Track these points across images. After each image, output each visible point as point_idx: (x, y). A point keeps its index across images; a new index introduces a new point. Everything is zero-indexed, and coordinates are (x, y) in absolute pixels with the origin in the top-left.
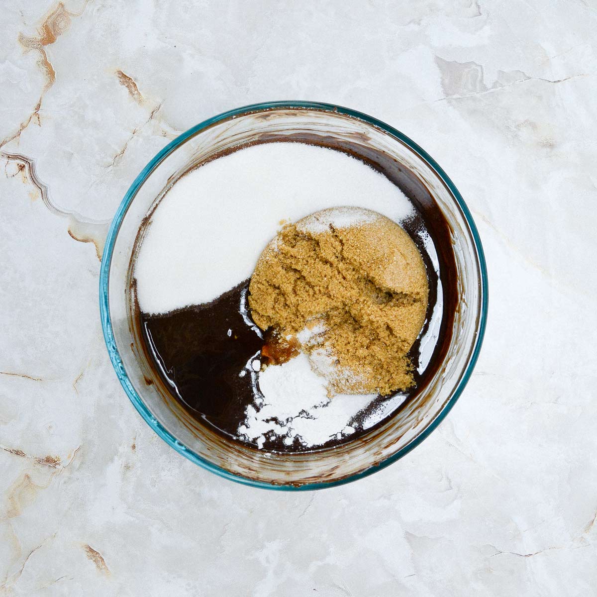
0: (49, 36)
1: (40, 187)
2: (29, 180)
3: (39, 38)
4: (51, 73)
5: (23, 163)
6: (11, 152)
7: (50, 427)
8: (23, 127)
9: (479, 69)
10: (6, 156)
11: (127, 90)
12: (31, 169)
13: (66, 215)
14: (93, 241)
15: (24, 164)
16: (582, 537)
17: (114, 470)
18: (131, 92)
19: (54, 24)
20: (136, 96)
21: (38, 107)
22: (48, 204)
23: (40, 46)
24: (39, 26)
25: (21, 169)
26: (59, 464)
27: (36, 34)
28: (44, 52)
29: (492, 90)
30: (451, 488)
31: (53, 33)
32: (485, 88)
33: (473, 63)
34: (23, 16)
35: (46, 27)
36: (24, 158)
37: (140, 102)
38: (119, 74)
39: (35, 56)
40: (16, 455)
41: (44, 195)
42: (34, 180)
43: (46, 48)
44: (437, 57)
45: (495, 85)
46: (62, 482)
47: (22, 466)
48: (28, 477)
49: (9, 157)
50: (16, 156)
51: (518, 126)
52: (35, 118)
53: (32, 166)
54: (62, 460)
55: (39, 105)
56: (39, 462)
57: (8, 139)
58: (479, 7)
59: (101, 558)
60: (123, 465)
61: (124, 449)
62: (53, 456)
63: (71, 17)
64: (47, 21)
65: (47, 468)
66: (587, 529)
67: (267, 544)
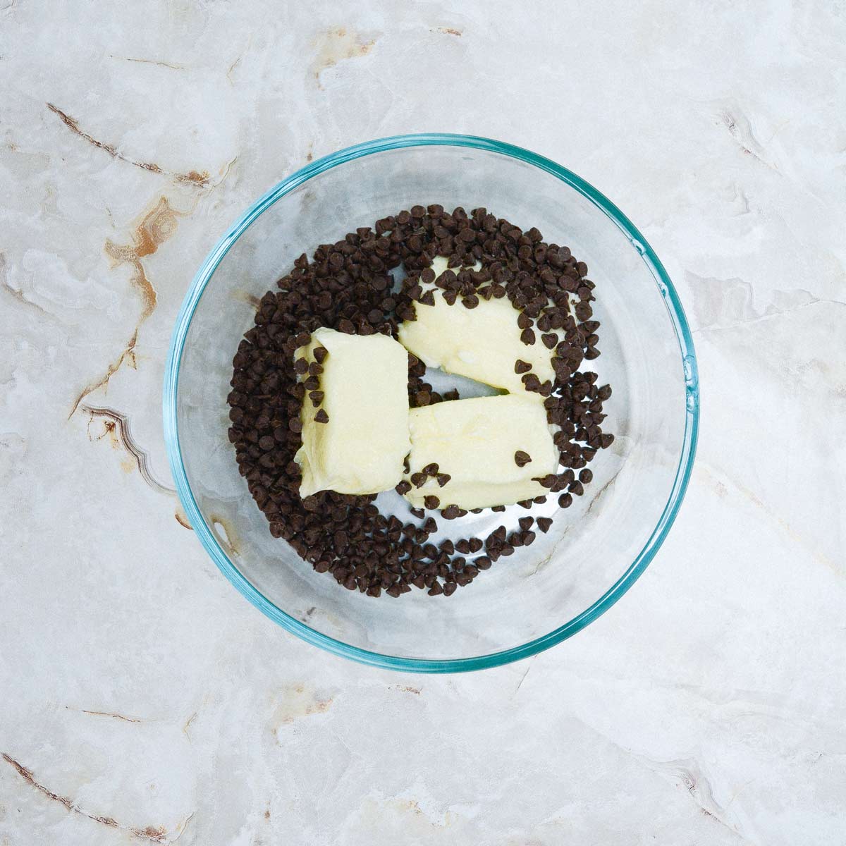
0: (148, 245)
1: (136, 453)
2: (122, 446)
3: (133, 246)
4: (151, 296)
5: (112, 420)
6: (97, 405)
7: (152, 786)
8: (112, 370)
9: (746, 287)
10: (88, 411)
12: (124, 428)
13: (171, 493)
15: (114, 422)
19: (154, 227)
21: (133, 343)
22: (148, 477)
23: (134, 257)
24: (134, 229)
25: (110, 429)
26: (164, 838)
27: (129, 239)
28: (139, 266)
29: (765, 318)
31: (152, 239)
32: (754, 315)
33: (738, 279)
34: (110, 215)
35: (143, 232)
36: (113, 413)
39: (127, 271)
40: (105, 826)
41: (142, 464)
42: (128, 444)
43: (143, 260)
44: (688, 273)
45: (769, 310)
47: (115, 839)
49: (92, 412)
50: (102, 410)
51: (801, 368)
52: (128, 359)
53: (125, 426)
54: (168, 832)
55: (134, 340)
56: (137, 834)
57: (91, 387)
58: (746, 201)
60: (253, 840)
61: (254, 818)
62: (156, 827)
63: (177, 218)
64: (144, 223)
65: (147, 842)
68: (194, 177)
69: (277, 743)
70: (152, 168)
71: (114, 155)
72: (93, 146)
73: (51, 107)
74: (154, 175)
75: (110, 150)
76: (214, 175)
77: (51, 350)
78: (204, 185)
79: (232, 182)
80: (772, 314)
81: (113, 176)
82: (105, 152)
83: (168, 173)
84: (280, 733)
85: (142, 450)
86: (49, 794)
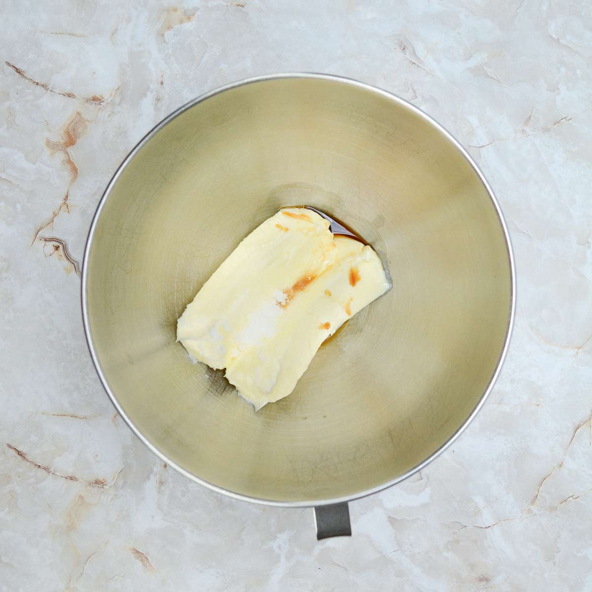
0: (71, 140)
1: (73, 262)
2: (64, 258)
3: (62, 141)
4: (75, 170)
5: (57, 244)
6: (47, 236)
7: (97, 456)
8: (55, 215)
10: (43, 239)
12: (65, 248)
15: (59, 245)
16: (529, 509)
17: (151, 486)
19: (74, 130)
21: (66, 198)
23: (63, 148)
24: (62, 132)
25: (57, 249)
26: (106, 485)
27: (58, 137)
28: (67, 153)
30: (422, 479)
31: (73, 137)
34: (48, 124)
35: (68, 133)
36: (58, 240)
39: (60, 156)
40: (71, 481)
41: (77, 268)
42: (68, 257)
43: (69, 149)
46: (109, 499)
47: (76, 488)
48: (81, 497)
49: (45, 240)
50: (51, 239)
52: (64, 207)
53: (65, 246)
54: (108, 481)
55: (67, 196)
56: (90, 484)
57: (44, 225)
58: (415, 91)
59: (146, 557)
60: (158, 481)
61: (158, 468)
62: (101, 479)
63: (87, 123)
64: (68, 128)
65: (96, 488)
66: (533, 502)
67: (278, 535)
68: (95, 99)
70: (69, 95)
71: (47, 89)
72: (35, 85)
73: (8, 64)
74: (71, 99)
75: (45, 86)
76: (107, 97)
77: (18, 206)
78: (102, 103)
79: (117, 100)
81: (47, 101)
82: (42, 88)
83: (80, 98)
85: (75, 260)
86: (36, 465)
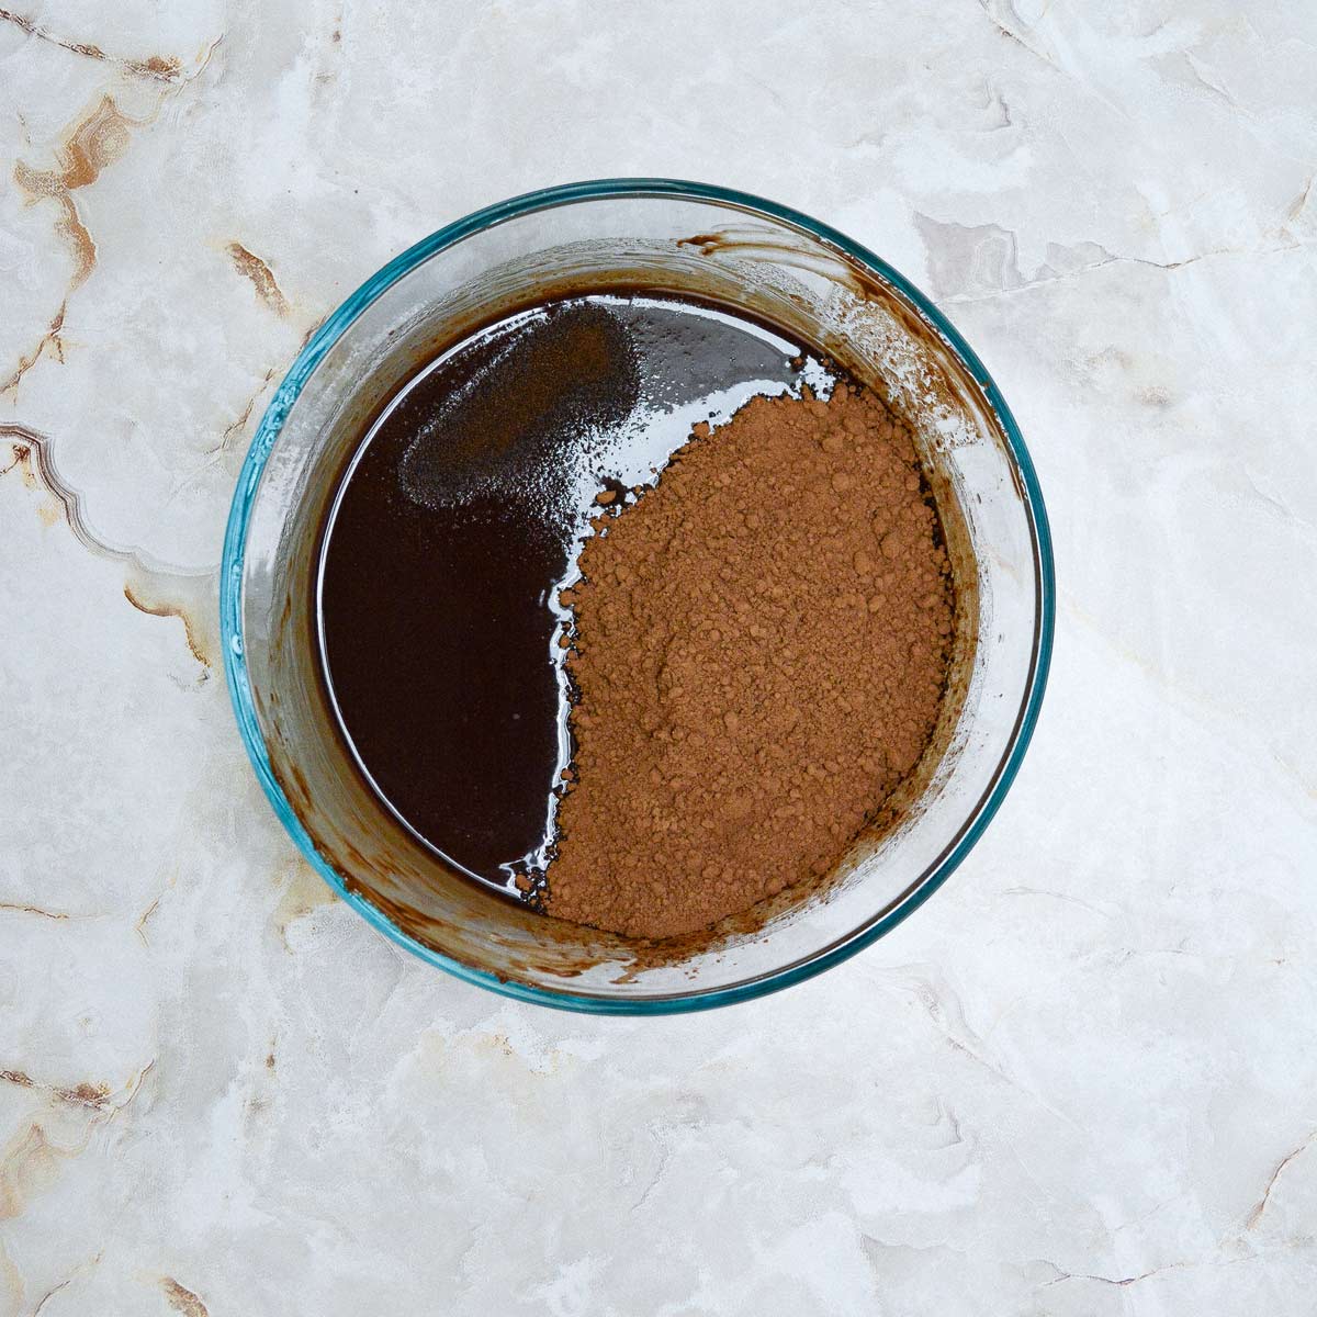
0: (82, 167)
1: (62, 495)
2: (39, 482)
3: (60, 172)
4: (86, 250)
5: (25, 443)
7: (88, 1020)
8: (25, 366)
9: (1007, 238)
11: (252, 285)
12: (44, 457)
13: (119, 556)
14: (179, 612)
15: (28, 446)
16: (1240, 1240)
17: (227, 1113)
18: (260, 289)
19: (93, 143)
20: (271, 299)
21: (58, 323)
22: (81, 532)
23: (61, 190)
24: (60, 147)
25: (22, 457)
26: (107, 1101)
27: (50, 160)
28: (69, 203)
29: (1035, 285)
30: (960, 1140)
31: (89, 162)
32: (1019, 280)
33: (995, 227)
34: (23, 124)
35: (75, 149)
36: (26, 432)
37: (281, 310)
38: (235, 250)
39: (51, 210)
40: (11, 1084)
41: (72, 513)
42: (49, 479)
43: (76, 194)
44: (918, 215)
45: (1041, 274)
46: (113, 1141)
47: (26, 1106)
48: (36, 1129)
50: (9, 428)
51: (1091, 362)
52: (50, 347)
53: (45, 450)
54: (113, 1091)
55: (61, 319)
56: (63, 1096)
58: (1005, 108)
59: (201, 1305)
60: (248, 1102)
61: (249, 1066)
62: (94, 1084)
63: (129, 128)
64: (76, 137)
65: (80, 1109)
66: (1249, 1223)
67: (563, 1269)
68: (155, 66)
69: (286, 947)
70: (89, 51)
71: (29, 31)
74: (92, 61)
75: (24, 23)
76: (188, 64)
78: (172, 78)
79: (215, 72)
80: (1045, 279)
81: (29, 63)
82: (16, 27)
83: (115, 59)
84: (290, 932)
85: (70, 489)
